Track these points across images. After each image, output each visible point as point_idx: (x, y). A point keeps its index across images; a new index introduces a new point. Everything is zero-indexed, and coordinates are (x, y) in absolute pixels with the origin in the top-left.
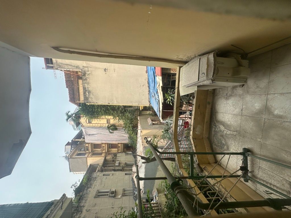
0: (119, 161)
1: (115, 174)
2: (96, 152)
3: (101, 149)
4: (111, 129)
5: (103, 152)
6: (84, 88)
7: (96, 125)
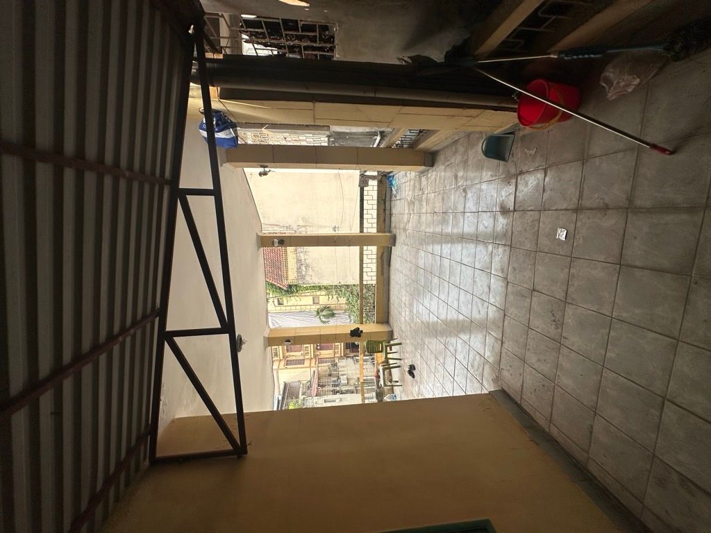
0: (345, 375)
1: (345, 398)
2: (294, 358)
3: (302, 352)
4: (324, 316)
5: (306, 357)
6: (299, 261)
7: (293, 308)
